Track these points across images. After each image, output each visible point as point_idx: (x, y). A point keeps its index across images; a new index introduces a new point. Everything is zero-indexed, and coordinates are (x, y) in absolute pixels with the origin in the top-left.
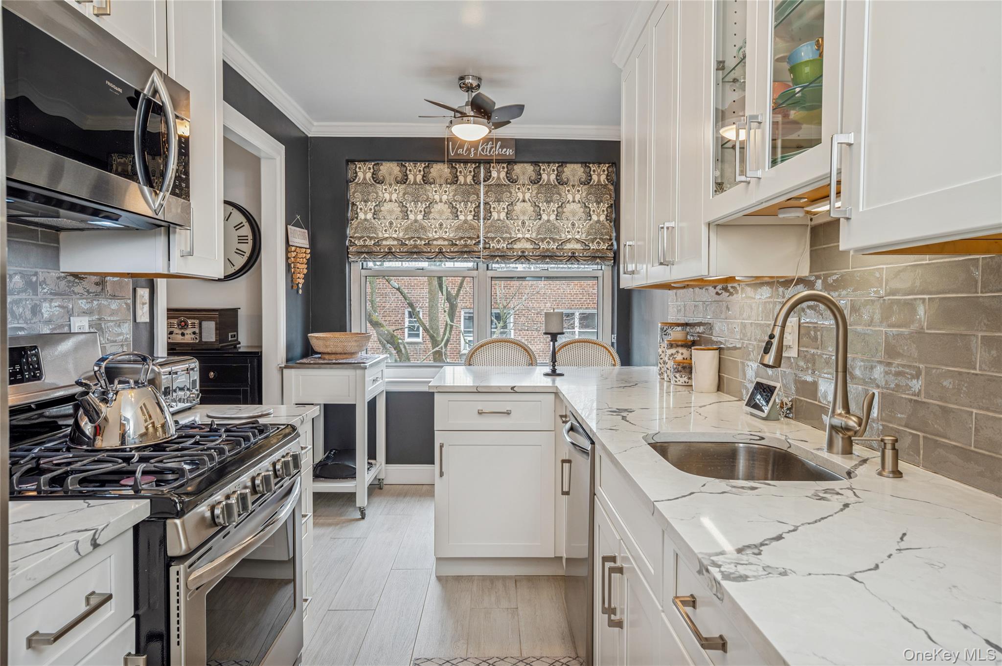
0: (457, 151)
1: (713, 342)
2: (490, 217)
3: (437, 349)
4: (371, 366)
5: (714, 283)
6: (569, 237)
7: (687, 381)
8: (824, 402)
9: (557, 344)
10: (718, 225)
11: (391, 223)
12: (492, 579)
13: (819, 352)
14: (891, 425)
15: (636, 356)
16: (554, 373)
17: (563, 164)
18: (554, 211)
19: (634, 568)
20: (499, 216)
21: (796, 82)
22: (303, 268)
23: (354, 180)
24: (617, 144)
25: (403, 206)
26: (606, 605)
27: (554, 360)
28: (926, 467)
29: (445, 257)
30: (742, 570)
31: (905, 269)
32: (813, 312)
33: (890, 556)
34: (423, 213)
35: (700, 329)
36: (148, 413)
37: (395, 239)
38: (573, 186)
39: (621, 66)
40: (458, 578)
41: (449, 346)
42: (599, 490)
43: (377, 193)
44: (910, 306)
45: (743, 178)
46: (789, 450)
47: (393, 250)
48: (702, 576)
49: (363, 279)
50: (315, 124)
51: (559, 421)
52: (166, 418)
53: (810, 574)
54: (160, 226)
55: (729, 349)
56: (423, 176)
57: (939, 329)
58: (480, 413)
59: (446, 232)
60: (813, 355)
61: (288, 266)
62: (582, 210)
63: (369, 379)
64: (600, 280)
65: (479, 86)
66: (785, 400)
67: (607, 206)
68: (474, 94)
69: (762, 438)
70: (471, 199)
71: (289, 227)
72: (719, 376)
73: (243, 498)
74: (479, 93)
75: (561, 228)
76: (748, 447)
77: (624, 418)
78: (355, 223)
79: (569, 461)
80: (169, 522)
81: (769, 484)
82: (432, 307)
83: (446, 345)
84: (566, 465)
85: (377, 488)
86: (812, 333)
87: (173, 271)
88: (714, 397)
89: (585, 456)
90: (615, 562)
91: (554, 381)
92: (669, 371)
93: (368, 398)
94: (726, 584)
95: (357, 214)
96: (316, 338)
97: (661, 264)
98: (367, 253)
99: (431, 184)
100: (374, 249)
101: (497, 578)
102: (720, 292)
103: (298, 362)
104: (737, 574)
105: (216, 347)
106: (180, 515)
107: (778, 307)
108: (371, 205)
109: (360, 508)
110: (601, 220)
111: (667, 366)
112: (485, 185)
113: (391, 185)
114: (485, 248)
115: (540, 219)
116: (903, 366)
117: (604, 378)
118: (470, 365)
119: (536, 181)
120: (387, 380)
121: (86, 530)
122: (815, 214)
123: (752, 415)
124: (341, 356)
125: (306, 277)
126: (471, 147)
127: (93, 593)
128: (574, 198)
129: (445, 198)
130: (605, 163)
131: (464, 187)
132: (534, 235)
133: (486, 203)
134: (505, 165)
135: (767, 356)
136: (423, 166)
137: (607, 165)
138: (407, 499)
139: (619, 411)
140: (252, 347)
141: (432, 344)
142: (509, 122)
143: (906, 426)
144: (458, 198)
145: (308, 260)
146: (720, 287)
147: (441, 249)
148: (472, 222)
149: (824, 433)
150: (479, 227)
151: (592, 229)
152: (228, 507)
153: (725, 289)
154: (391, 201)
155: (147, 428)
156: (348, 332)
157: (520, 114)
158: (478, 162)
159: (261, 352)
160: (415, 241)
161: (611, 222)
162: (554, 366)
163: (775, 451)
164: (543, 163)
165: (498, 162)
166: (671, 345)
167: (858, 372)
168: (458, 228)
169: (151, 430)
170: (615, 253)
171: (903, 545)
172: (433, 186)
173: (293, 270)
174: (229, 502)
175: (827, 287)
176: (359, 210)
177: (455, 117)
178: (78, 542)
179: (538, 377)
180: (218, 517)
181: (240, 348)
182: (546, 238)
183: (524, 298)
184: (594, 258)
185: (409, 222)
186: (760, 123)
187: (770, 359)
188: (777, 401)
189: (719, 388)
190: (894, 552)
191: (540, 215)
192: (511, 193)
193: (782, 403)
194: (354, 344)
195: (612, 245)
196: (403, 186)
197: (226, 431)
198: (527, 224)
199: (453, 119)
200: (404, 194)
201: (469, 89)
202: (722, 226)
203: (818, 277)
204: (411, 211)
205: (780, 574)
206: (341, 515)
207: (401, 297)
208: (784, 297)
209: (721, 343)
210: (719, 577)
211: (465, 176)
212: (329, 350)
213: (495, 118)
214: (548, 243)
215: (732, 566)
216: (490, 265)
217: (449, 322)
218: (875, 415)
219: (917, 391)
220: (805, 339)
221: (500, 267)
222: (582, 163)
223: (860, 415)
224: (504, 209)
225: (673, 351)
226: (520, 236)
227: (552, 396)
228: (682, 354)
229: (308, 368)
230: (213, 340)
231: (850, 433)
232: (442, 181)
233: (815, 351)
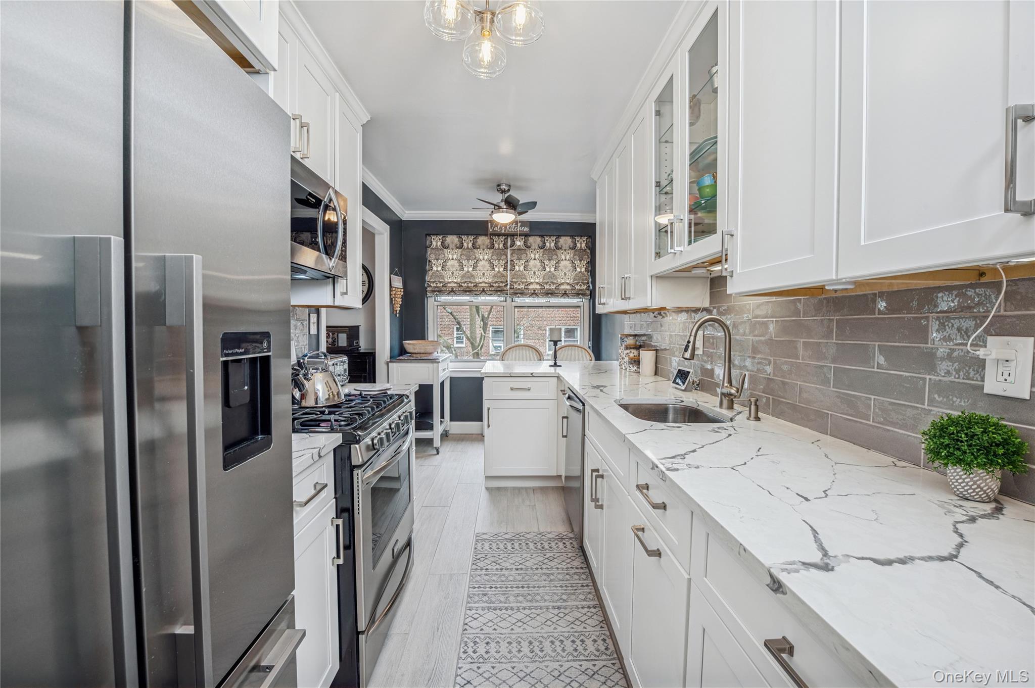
0: (494, 228)
1: (652, 346)
2: (514, 269)
3: (476, 351)
4: (442, 361)
5: (653, 311)
6: (563, 281)
7: (636, 369)
8: (718, 380)
9: (557, 347)
10: (657, 277)
11: (453, 273)
12: (519, 489)
13: (715, 351)
14: (755, 392)
15: (604, 355)
16: (555, 365)
17: (559, 236)
18: (553, 265)
19: (611, 475)
20: (519, 269)
21: (702, 197)
22: (399, 301)
23: (430, 246)
24: (593, 225)
25: (460, 262)
26: (594, 497)
27: (555, 357)
28: (773, 415)
29: (486, 294)
30: (675, 466)
31: (762, 304)
32: (711, 328)
33: (752, 459)
34: (473, 267)
35: (644, 338)
36: (330, 386)
37: (455, 283)
38: (565, 250)
39: (596, 179)
40: (499, 489)
41: (483, 349)
42: (587, 432)
43: (444, 255)
44: (765, 324)
45: (672, 251)
46: (698, 408)
47: (454, 290)
48: (654, 470)
49: (436, 307)
50: (407, 212)
51: (561, 393)
52: (339, 389)
53: (711, 467)
54: (329, 278)
55: (662, 350)
56: (473, 244)
57: (781, 338)
58: (512, 389)
59: (487, 278)
60: (712, 352)
61: (391, 299)
62: (570, 265)
63: (440, 369)
64: (582, 308)
65: (509, 190)
66: (695, 380)
67: (586, 262)
68: (506, 195)
69: (682, 401)
70: (502, 258)
71: (391, 275)
72: (656, 366)
73: (387, 435)
74: (510, 195)
75: (557, 276)
76: (675, 407)
77: (601, 390)
78: (430, 273)
79: (567, 417)
80: (352, 446)
81: (687, 425)
82: (472, 324)
83: (481, 349)
84: (565, 420)
85: (445, 436)
86: (711, 340)
87: (337, 304)
88: (653, 379)
89: (579, 413)
90: (598, 472)
91: (555, 370)
92: (625, 364)
93: (440, 381)
94: (667, 473)
95: (432, 267)
96: (408, 344)
97: (622, 299)
98: (438, 291)
99: (477, 249)
100: (442, 289)
101: (522, 488)
102: (656, 316)
103: (398, 358)
104: (673, 468)
105: (347, 349)
106: (358, 442)
107: (691, 326)
108: (441, 262)
109: (436, 448)
110: (582, 271)
111: (625, 360)
112: (511, 250)
113: (453, 249)
114: (511, 288)
115: (545, 270)
116: (762, 359)
117: (585, 367)
118: (503, 360)
119: (543, 247)
120: (450, 370)
121: (314, 448)
122: (712, 271)
123: (676, 388)
124: (423, 355)
125: (401, 306)
126: (503, 226)
127: (317, 483)
128: (565, 257)
129: (486, 257)
130: (584, 236)
131: (498, 251)
132: (541, 280)
133: (512, 261)
134: (523, 237)
135: (687, 353)
136: (473, 237)
137: (586, 238)
138: (463, 443)
139: (598, 387)
140: (368, 349)
141: (472, 348)
142: (527, 212)
143: (763, 392)
144: (494, 257)
145: (402, 296)
146: (656, 313)
147: (484, 289)
148: (503, 273)
149: (717, 398)
150: (507, 275)
151: (577, 277)
152: (381, 439)
153: (660, 314)
154: (453, 259)
155: (329, 395)
156: (426, 340)
157: (534, 207)
158: (507, 235)
159: (375, 352)
160: (468, 284)
161: (588, 272)
162: (555, 361)
163: (690, 409)
164: (547, 236)
165: (521, 235)
166: (627, 348)
167: (736, 362)
168: (494, 276)
169: (331, 396)
170: (591, 292)
171: (759, 453)
172: (479, 250)
173: (394, 302)
174: (381, 436)
175: (719, 313)
176: (433, 265)
177: (494, 209)
178: (313, 454)
179: (545, 367)
180: (376, 445)
181: (360, 350)
182: (548, 282)
183: (529, 319)
184: (578, 294)
185: (464, 272)
186: (682, 220)
187: (688, 355)
188: (691, 380)
189: (656, 373)
190: (754, 456)
191: (545, 268)
192: (527, 254)
193: (694, 381)
194: (431, 347)
195: (589, 286)
196: (460, 250)
197: (371, 398)
198: (537, 273)
199: (493, 210)
200: (461, 255)
201: (503, 192)
202: (659, 277)
203: (714, 308)
204: (465, 265)
205: (696, 468)
206: (424, 452)
207: (452, 318)
208: (694, 319)
209: (657, 346)
210: (664, 469)
211: (499, 244)
212: (416, 351)
213: (519, 209)
214: (550, 285)
215: (670, 464)
216: (514, 299)
217: (483, 334)
218: (746, 387)
219: (769, 373)
220: (707, 344)
221: (519, 300)
222: (570, 236)
223: (738, 387)
224: (522, 264)
225: (628, 351)
226: (532, 281)
227: (556, 378)
228: (633, 353)
229: (404, 362)
230: (346, 345)
231: (732, 397)
232: (485, 247)
233: (713, 351)
